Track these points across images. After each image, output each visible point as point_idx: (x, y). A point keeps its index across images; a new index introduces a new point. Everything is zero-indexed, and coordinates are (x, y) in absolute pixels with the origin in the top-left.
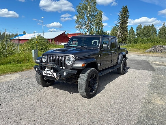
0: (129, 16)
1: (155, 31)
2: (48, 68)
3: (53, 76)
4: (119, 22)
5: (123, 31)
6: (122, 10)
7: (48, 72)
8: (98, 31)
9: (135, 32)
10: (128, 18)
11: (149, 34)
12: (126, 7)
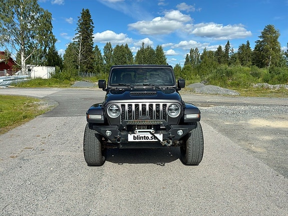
0: (93, 27)
1: (130, 54)
2: (140, 127)
3: (156, 140)
4: (78, 35)
5: (86, 52)
6: (82, 16)
7: (142, 135)
8: (45, 50)
9: (103, 54)
10: (92, 31)
11: (124, 58)
12: (88, 12)
